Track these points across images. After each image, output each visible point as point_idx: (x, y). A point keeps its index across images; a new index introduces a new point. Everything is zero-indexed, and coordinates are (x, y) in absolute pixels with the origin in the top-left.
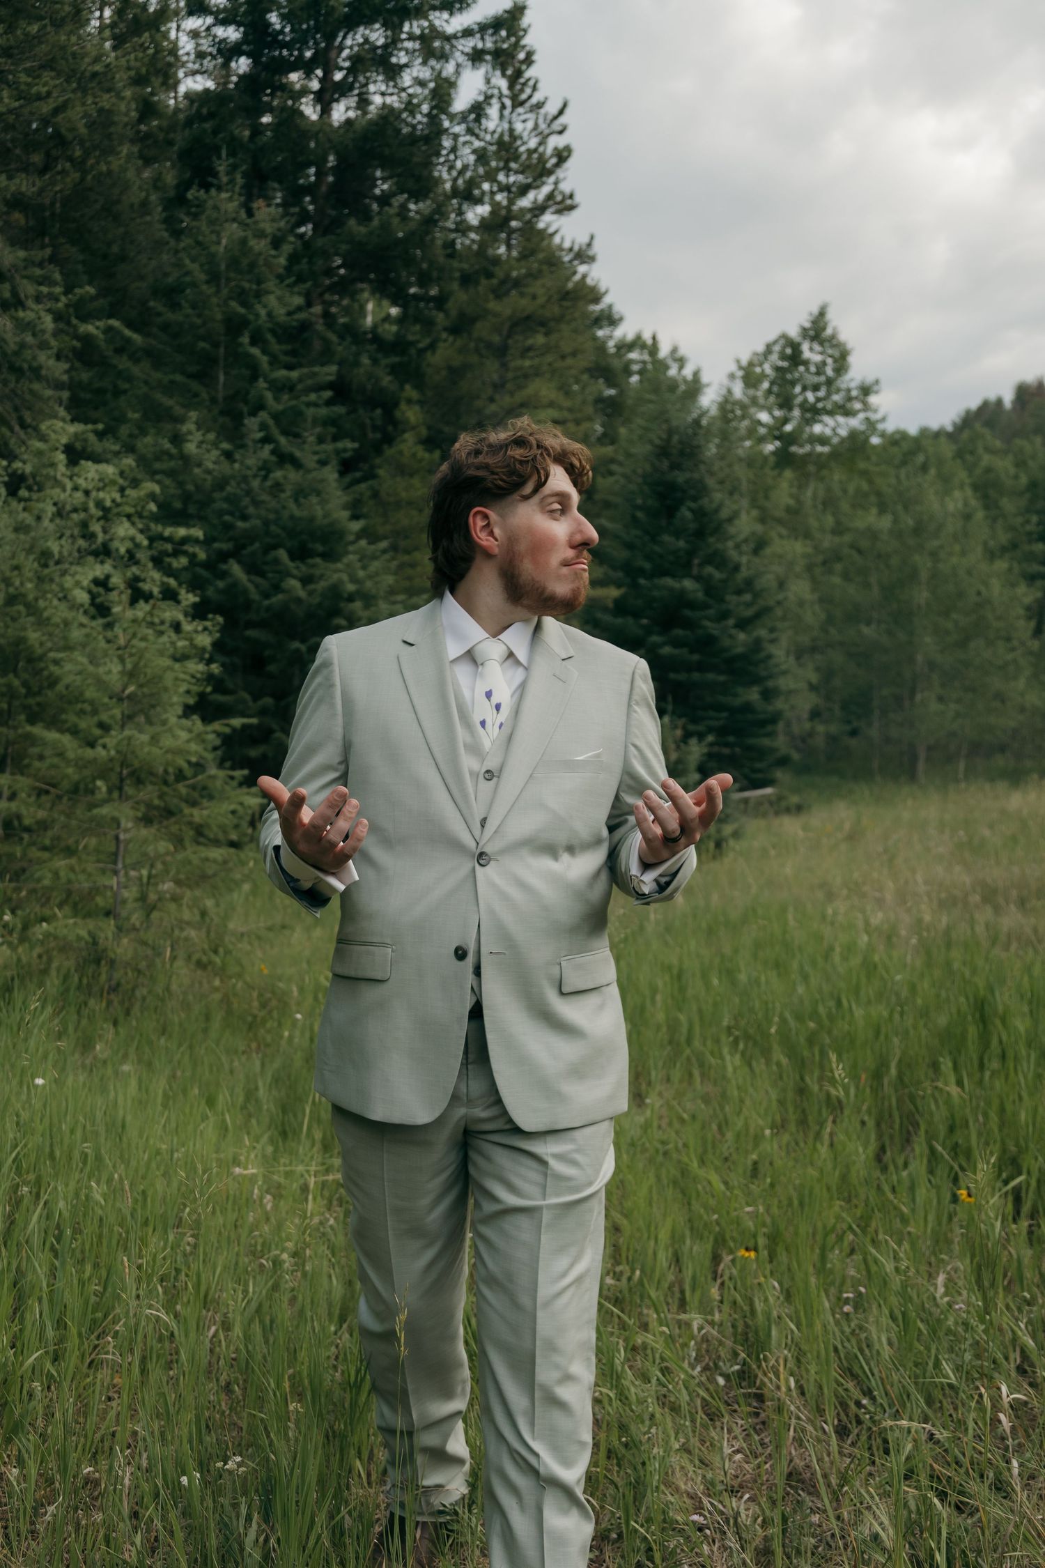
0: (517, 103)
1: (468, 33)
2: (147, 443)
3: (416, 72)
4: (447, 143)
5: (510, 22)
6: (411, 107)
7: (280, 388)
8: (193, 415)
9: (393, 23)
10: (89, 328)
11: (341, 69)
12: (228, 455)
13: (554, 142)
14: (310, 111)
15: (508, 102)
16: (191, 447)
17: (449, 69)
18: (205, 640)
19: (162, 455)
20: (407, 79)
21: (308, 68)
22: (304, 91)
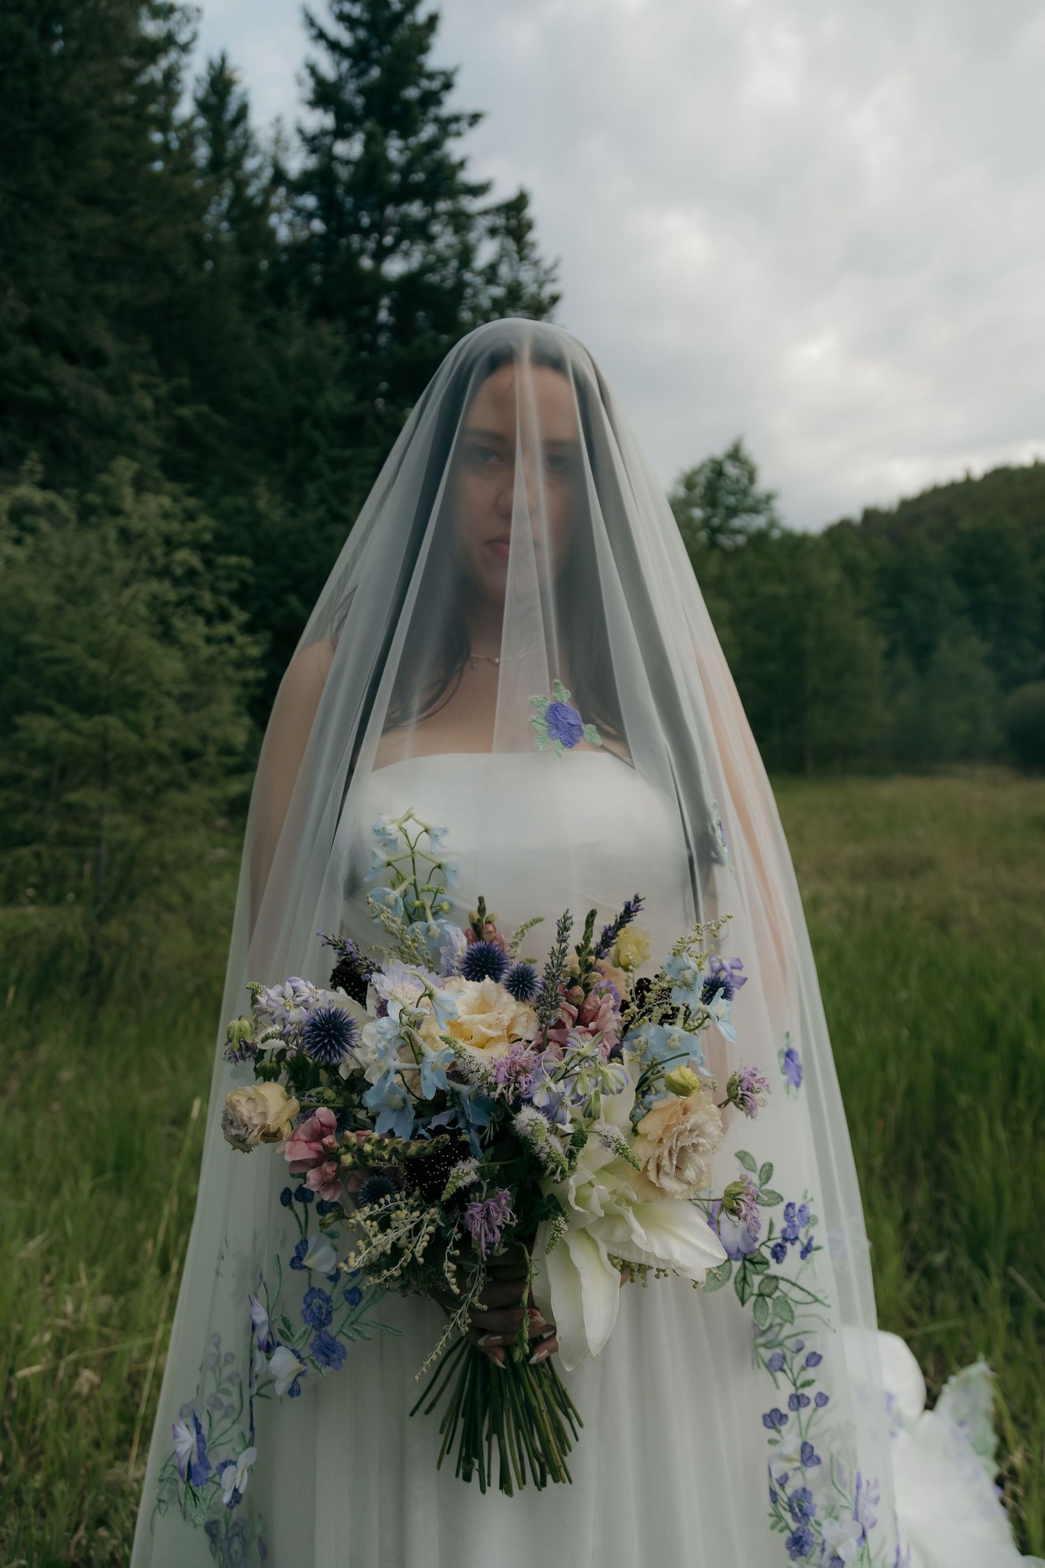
0: (522, 259)
1: (485, 212)
2: (227, 502)
3: (445, 239)
4: (469, 291)
5: (517, 205)
6: (442, 261)
7: (335, 465)
8: (262, 480)
9: (429, 199)
10: (185, 412)
11: (390, 234)
12: (292, 513)
13: (548, 290)
14: (366, 263)
15: (516, 256)
16: (262, 505)
17: (472, 237)
18: (255, 652)
19: (238, 511)
20: (440, 244)
21: (365, 233)
22: (362, 251)
